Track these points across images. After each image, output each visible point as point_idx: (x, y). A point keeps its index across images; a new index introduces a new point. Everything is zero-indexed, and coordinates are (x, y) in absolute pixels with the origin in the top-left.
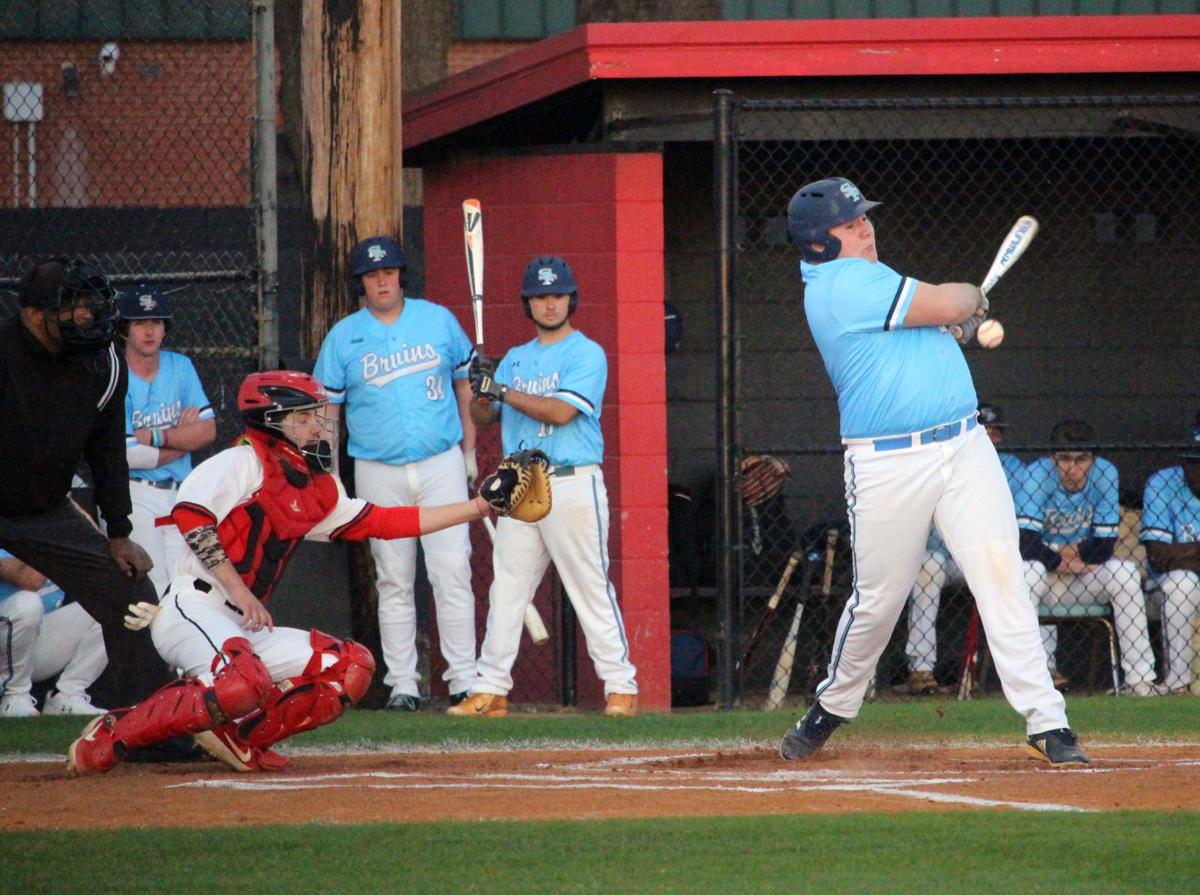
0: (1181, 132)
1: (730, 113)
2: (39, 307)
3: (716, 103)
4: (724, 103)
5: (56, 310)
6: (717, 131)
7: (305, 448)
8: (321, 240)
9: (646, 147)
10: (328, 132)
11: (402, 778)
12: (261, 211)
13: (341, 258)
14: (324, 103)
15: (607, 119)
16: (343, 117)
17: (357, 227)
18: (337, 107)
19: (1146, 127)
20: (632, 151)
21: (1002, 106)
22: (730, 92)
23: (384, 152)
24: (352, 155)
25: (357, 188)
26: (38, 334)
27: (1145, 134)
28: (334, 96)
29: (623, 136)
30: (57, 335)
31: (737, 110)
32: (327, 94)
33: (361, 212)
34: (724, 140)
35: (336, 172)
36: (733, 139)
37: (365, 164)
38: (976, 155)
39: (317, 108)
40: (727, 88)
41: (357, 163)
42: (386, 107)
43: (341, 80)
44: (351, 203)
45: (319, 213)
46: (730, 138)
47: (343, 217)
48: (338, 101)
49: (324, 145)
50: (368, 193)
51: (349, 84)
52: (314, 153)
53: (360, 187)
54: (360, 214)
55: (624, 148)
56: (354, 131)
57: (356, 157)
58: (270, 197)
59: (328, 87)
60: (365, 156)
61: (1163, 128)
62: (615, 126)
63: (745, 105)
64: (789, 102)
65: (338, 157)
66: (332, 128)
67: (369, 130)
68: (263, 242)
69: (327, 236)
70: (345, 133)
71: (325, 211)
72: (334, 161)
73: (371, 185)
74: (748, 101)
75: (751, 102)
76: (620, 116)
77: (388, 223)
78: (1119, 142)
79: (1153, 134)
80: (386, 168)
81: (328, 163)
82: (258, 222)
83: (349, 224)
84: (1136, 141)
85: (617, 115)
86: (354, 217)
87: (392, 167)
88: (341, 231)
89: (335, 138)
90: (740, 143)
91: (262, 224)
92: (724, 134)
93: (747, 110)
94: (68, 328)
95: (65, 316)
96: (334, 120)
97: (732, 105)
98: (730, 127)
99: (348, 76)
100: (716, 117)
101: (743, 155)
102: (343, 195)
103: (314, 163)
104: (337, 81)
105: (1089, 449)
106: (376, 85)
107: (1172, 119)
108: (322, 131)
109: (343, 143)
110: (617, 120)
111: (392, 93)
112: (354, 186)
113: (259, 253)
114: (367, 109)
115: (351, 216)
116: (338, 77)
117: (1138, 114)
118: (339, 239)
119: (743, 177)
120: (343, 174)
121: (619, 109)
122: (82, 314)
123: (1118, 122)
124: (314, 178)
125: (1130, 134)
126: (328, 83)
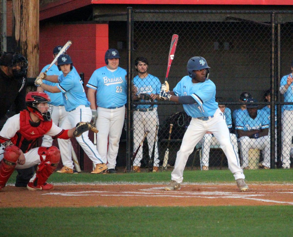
0: (245, 20)
1: (131, 14)
2: (6, 66)
3: (128, 10)
4: (130, 11)
5: (12, 66)
6: (128, 18)
7: (43, 113)
8: (18, 45)
9: (104, 22)
10: (20, 17)
11: (102, 193)
12: (3, 38)
13: (23, 50)
14: (19, 9)
15: (94, 15)
16: (24, 13)
17: (27, 43)
18: (22, 10)
19: (235, 19)
20: (101, 23)
21: (203, 13)
22: (132, 8)
23: (34, 23)
24: (26, 23)
25: (27, 32)
26: (5, 72)
27: (235, 21)
28: (22, 7)
29: (98, 19)
30: (11, 73)
31: (133, 13)
32: (19, 7)
33: (28, 38)
34: (130, 21)
35: (22, 27)
36: (133, 20)
37: (29, 26)
38: (196, 26)
39: (17, 11)
40: (131, 7)
41: (27, 25)
42: (36, 10)
43: (23, 3)
44: (26, 36)
45: (17, 38)
46: (131, 20)
47: (24, 40)
48: (22, 9)
49: (19, 21)
50: (30, 33)
51: (26, 4)
52: (16, 22)
53: (28, 31)
54: (28, 39)
55: (98, 22)
56: (27, 17)
57: (27, 23)
58: (5, 34)
59: (20, 5)
60: (30, 23)
61: (240, 19)
62: (96, 17)
63: (135, 11)
64: (142, 11)
65: (23, 24)
66: (21, 16)
67: (31, 17)
68: (3, 46)
69: (19, 45)
70: (24, 18)
71: (19, 38)
72: (21, 25)
73: (31, 31)
74: (136, 10)
75: (137, 11)
76: (97, 14)
77: (35, 42)
78: (228, 23)
79: (238, 21)
80: (35, 27)
81: (20, 25)
82: (2, 41)
83: (25, 42)
84: (233, 23)
85: (96, 14)
86: (27, 40)
87: (37, 27)
88: (23, 43)
89: (22, 18)
90: (134, 22)
91: (3, 41)
92: (130, 19)
93: (136, 12)
94: (14, 71)
95: (14, 68)
96: (21, 14)
97: (132, 12)
98: (131, 17)
99: (25, 2)
100: (128, 14)
101: (135, 24)
102: (24, 34)
103: (16, 25)
104: (23, 4)
105: (224, 104)
106: (33, 5)
107: (242, 17)
108: (18, 17)
109: (24, 20)
110: (96, 15)
111: (37, 7)
112: (27, 31)
113: (2, 49)
114: (30, 11)
115: (26, 40)
116: (23, 2)
117: (233, 16)
118: (23, 46)
119: (135, 31)
120: (24, 28)
121: (97, 12)
122: (18, 68)
123: (228, 17)
124: (16, 29)
125: (231, 21)
126: (20, 3)
